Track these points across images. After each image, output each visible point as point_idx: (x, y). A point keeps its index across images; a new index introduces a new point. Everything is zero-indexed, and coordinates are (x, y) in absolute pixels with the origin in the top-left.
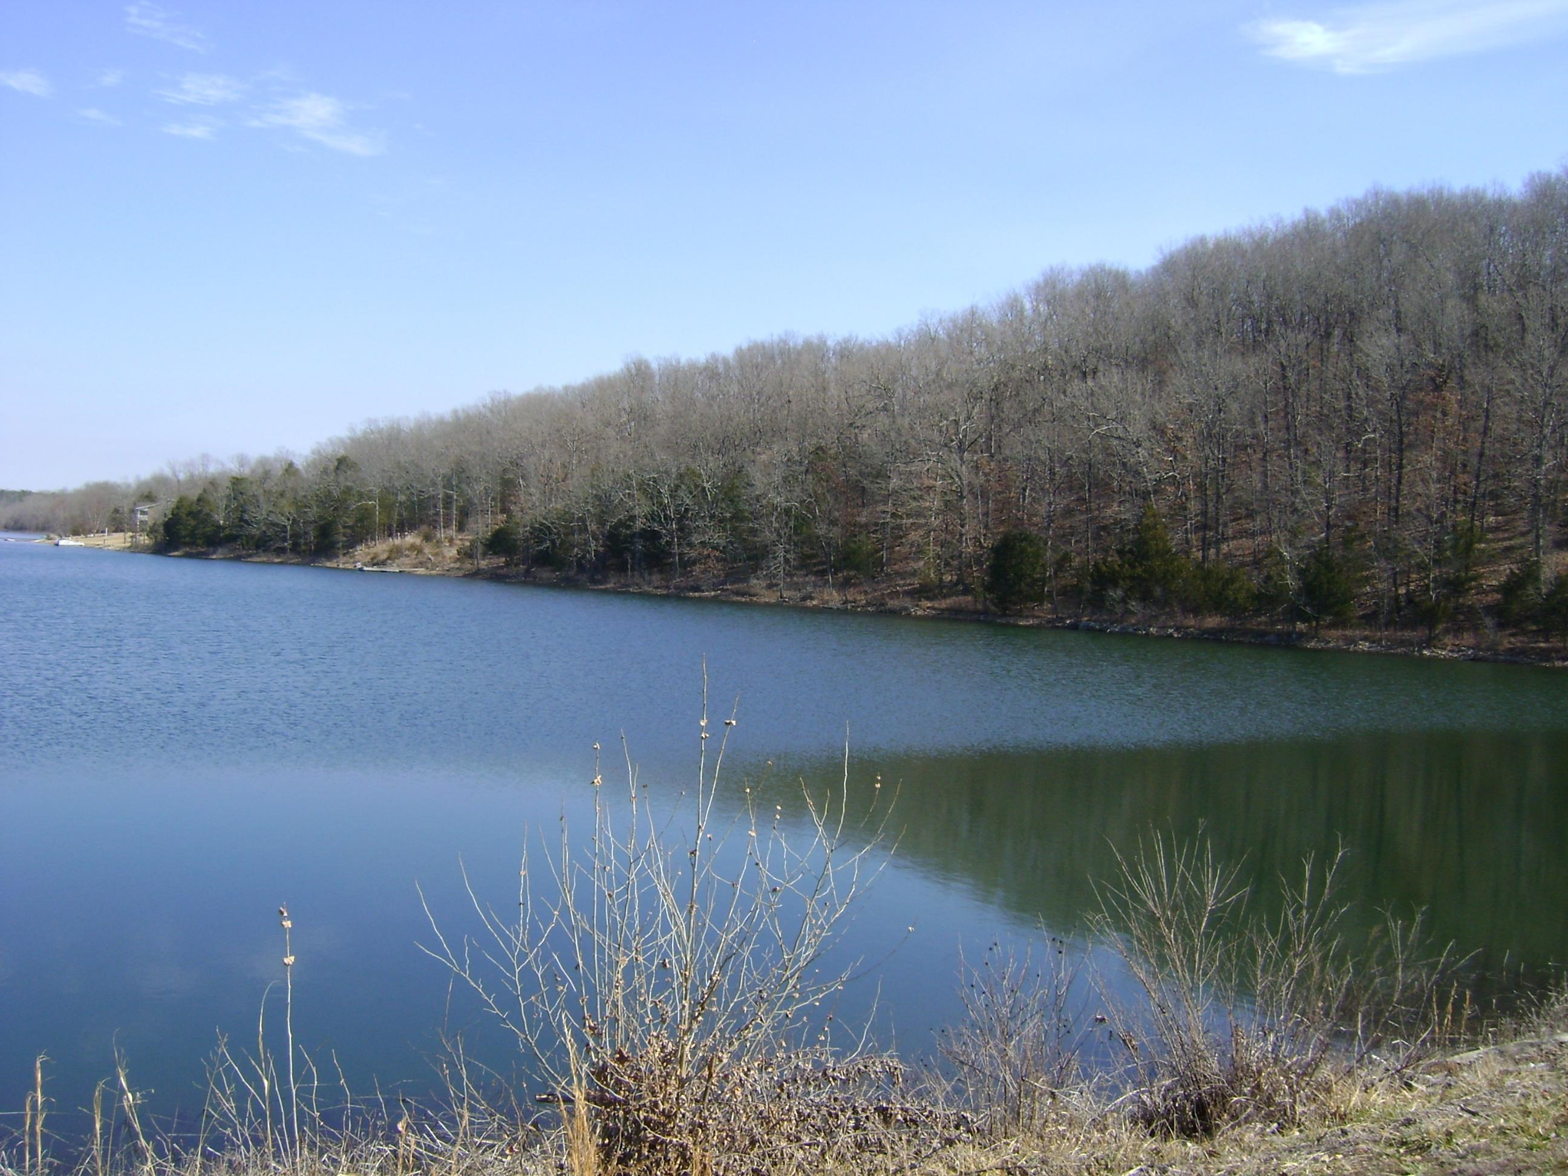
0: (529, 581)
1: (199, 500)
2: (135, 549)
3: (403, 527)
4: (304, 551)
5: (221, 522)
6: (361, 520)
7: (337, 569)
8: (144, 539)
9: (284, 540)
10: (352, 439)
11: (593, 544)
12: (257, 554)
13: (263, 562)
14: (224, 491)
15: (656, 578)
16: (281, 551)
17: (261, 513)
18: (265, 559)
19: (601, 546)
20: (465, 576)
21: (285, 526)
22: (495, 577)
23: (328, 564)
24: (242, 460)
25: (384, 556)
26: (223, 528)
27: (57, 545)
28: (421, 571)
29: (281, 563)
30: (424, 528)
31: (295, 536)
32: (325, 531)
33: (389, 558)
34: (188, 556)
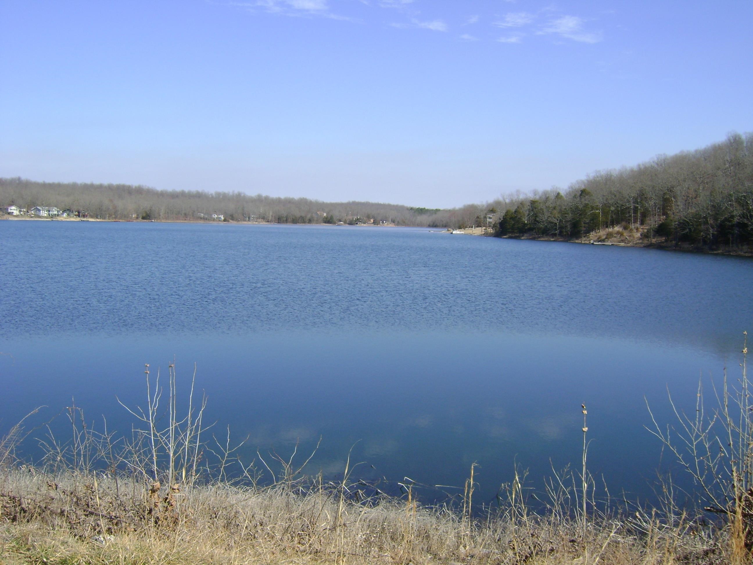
0: (677, 249)
1: (515, 212)
2: (486, 235)
3: (613, 223)
4: (565, 235)
5: (526, 222)
6: (592, 220)
7: (581, 243)
8: (490, 230)
9: (556, 230)
10: (588, 181)
11: (711, 231)
12: (542, 237)
13: (546, 241)
14: (527, 207)
15: (745, 248)
16: (554, 235)
17: (544, 217)
18: (546, 239)
19: (716, 231)
20: (644, 247)
21: (556, 223)
22: (660, 247)
23: (577, 241)
24: (535, 192)
25: (604, 237)
26: (527, 224)
27: (452, 233)
28: (622, 244)
29: (554, 241)
30: (624, 223)
31: (561, 228)
32: (575, 225)
33: (606, 238)
34: (510, 238)
